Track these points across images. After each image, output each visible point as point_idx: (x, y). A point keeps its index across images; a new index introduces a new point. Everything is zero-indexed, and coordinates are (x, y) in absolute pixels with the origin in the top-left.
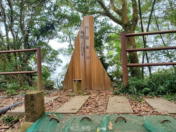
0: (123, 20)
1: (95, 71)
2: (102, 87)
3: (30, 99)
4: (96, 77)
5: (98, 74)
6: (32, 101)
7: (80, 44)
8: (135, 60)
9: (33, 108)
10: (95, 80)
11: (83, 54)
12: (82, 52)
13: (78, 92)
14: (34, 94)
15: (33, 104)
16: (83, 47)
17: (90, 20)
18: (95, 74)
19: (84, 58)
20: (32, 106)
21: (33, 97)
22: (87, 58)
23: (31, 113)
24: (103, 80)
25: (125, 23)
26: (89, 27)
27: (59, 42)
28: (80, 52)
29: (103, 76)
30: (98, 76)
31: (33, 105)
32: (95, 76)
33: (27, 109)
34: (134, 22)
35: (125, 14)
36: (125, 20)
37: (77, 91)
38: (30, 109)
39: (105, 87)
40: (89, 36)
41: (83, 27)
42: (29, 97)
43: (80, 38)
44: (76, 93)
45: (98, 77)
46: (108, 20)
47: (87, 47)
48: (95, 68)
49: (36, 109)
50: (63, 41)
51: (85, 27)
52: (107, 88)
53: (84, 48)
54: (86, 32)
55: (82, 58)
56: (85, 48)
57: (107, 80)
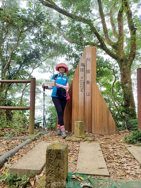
0: (119, 54)
1: (98, 110)
2: (105, 131)
3: (54, 157)
4: (98, 119)
5: (101, 114)
6: (58, 160)
7: (80, 78)
8: (131, 98)
9: (59, 170)
10: (97, 121)
11: (83, 90)
12: (81, 88)
13: (81, 137)
14: (61, 150)
15: (59, 164)
16: (83, 81)
17: (92, 51)
18: (98, 114)
19: (83, 94)
20: (57, 167)
21: (59, 153)
22: (87, 95)
23: (56, 177)
24: (106, 122)
25: (121, 57)
26: (91, 59)
27: (39, 72)
28: (80, 87)
29: (106, 117)
30: (101, 117)
31: (59, 166)
32: (97, 117)
33: (50, 171)
34: (131, 58)
35: (121, 48)
36: (121, 54)
37: (80, 135)
38: (54, 172)
39: (109, 131)
40: (91, 70)
41: (84, 59)
42: (54, 154)
43: (80, 71)
44: (78, 138)
45: (101, 119)
46: (99, 53)
47: (88, 82)
48: (98, 108)
49: (64, 172)
50: (45, 71)
51: (86, 59)
52: (111, 132)
53: (84, 83)
54: (87, 65)
55: (81, 94)
56: (86, 83)
57: (112, 123)
